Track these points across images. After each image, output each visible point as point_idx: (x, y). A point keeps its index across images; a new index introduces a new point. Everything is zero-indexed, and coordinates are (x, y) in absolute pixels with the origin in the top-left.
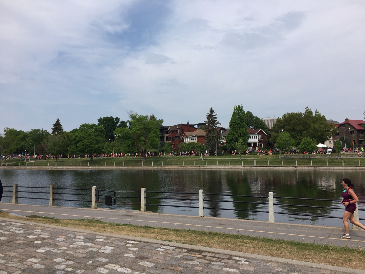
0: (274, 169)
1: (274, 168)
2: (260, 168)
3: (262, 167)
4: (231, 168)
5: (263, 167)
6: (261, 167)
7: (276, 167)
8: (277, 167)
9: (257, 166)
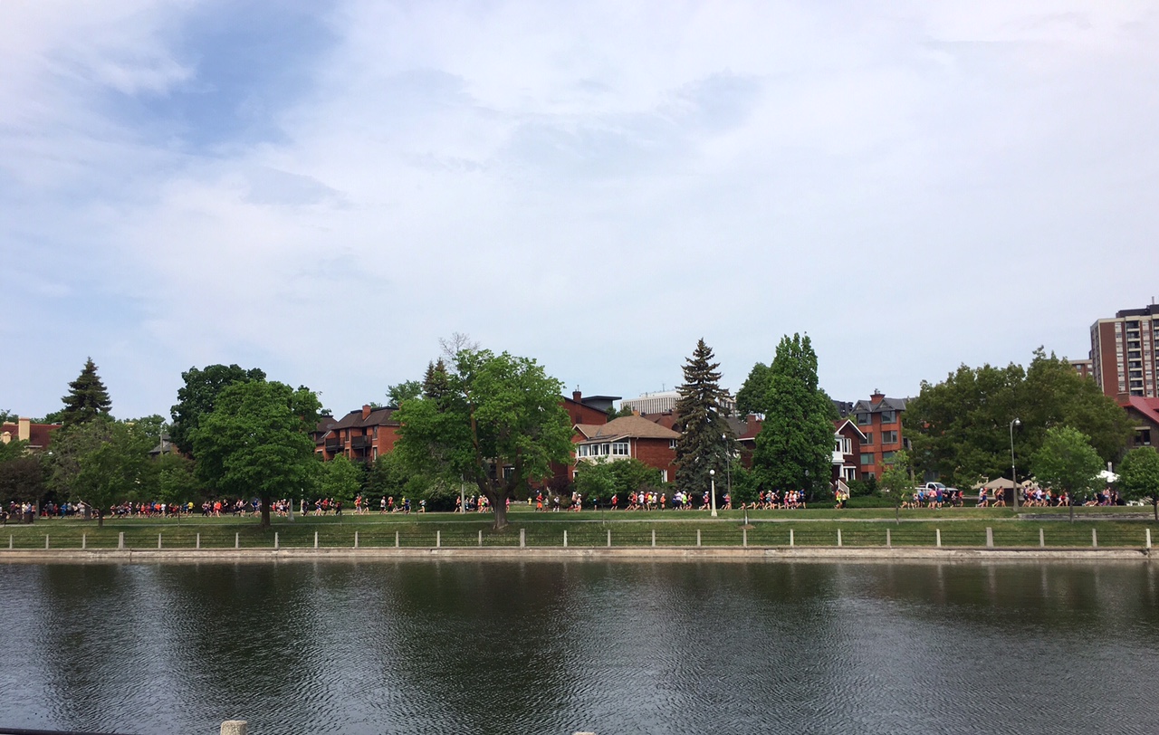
0: (1064, 559)
1: (1065, 554)
2: (1008, 556)
3: (1017, 550)
4: (897, 555)
5: (1022, 553)
6: (1015, 553)
7: (1073, 553)
8: (1077, 553)
9: (997, 547)
